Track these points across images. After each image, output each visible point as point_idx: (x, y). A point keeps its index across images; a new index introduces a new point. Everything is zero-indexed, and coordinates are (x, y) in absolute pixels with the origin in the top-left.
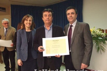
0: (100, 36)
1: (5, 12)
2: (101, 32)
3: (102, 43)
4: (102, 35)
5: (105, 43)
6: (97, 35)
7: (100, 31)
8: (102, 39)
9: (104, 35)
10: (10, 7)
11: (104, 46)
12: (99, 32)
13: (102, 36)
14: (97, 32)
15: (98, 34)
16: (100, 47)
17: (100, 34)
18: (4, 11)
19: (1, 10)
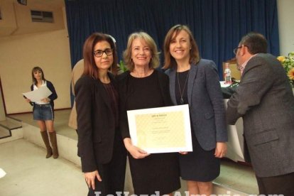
1: (52, 22)
18: (47, 22)
19: (41, 19)
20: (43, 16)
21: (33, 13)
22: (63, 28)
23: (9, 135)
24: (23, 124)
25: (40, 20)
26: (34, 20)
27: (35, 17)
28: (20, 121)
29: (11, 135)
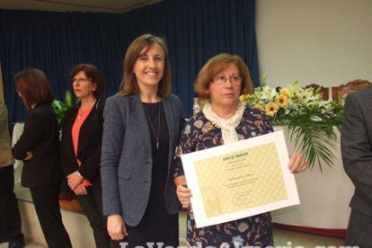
0: (316, 111)
2: (317, 97)
3: (323, 135)
4: (322, 107)
5: (333, 133)
6: (306, 110)
7: (314, 94)
8: (321, 120)
9: (326, 107)
11: (331, 145)
12: (313, 98)
13: (323, 111)
14: (304, 97)
15: (308, 105)
16: (316, 149)
17: (316, 106)
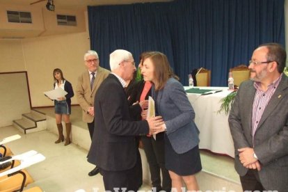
1: (75, 25)
10: (86, 13)
18: (71, 25)
19: (66, 23)
20: (67, 20)
21: (59, 17)
22: (85, 31)
23: (35, 126)
24: (47, 117)
25: (64, 23)
26: (59, 23)
27: (60, 20)
28: (44, 114)
29: (36, 127)
